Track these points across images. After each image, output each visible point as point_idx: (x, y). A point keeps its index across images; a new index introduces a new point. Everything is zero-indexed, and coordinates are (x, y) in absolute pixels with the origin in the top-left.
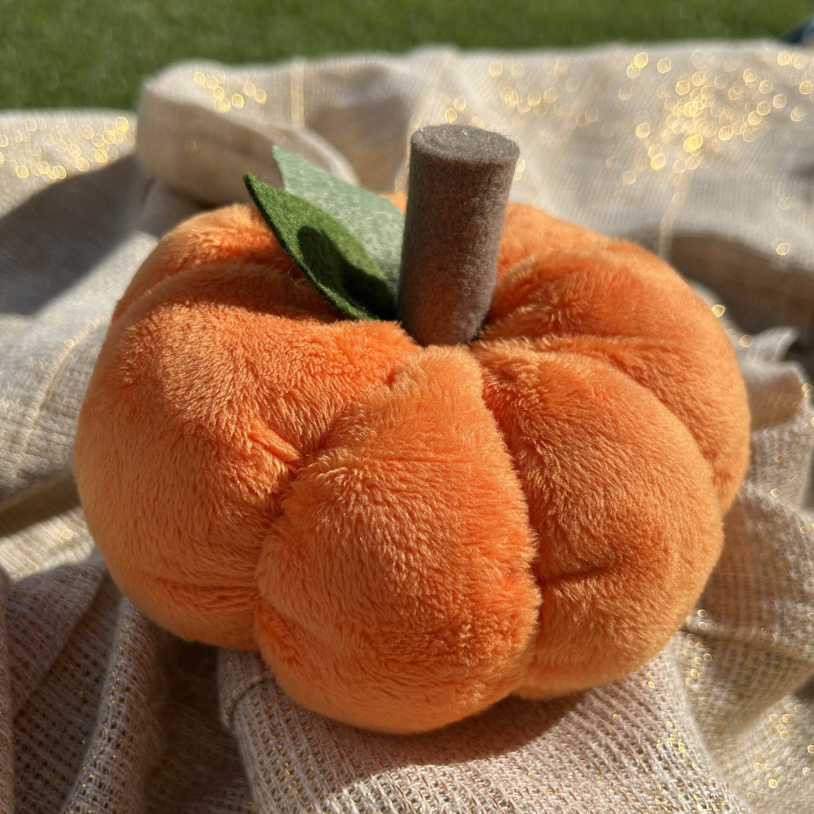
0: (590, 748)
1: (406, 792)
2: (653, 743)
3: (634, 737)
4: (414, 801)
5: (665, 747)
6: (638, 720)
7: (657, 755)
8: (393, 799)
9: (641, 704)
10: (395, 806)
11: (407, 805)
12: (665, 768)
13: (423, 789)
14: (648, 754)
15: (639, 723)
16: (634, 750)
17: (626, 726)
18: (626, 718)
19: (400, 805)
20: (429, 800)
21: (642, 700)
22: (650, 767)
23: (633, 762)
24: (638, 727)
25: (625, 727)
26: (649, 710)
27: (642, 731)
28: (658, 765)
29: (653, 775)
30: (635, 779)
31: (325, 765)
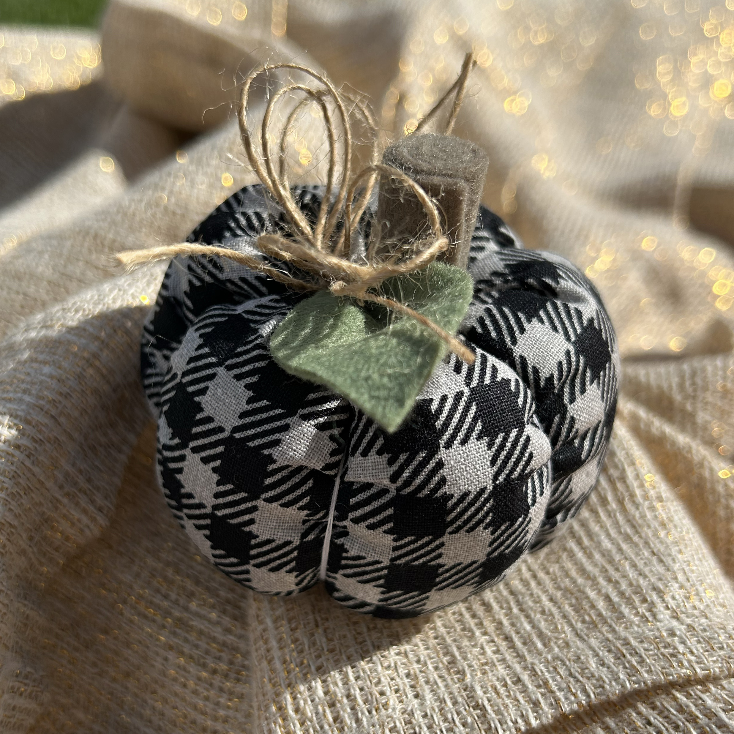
0: (587, 597)
1: (374, 681)
2: (660, 593)
3: (639, 586)
4: (382, 693)
5: (673, 598)
6: (646, 570)
7: (664, 604)
8: (361, 686)
9: (653, 553)
10: (362, 695)
11: (374, 697)
12: (674, 617)
13: (392, 679)
14: (653, 604)
15: (647, 573)
16: (637, 600)
17: (632, 574)
18: (634, 566)
19: (366, 695)
20: (398, 695)
21: (655, 550)
22: (654, 616)
23: (634, 612)
24: (645, 577)
25: (631, 576)
26: (661, 561)
27: (649, 580)
28: (664, 615)
29: (658, 623)
30: (636, 629)
31: (298, 634)
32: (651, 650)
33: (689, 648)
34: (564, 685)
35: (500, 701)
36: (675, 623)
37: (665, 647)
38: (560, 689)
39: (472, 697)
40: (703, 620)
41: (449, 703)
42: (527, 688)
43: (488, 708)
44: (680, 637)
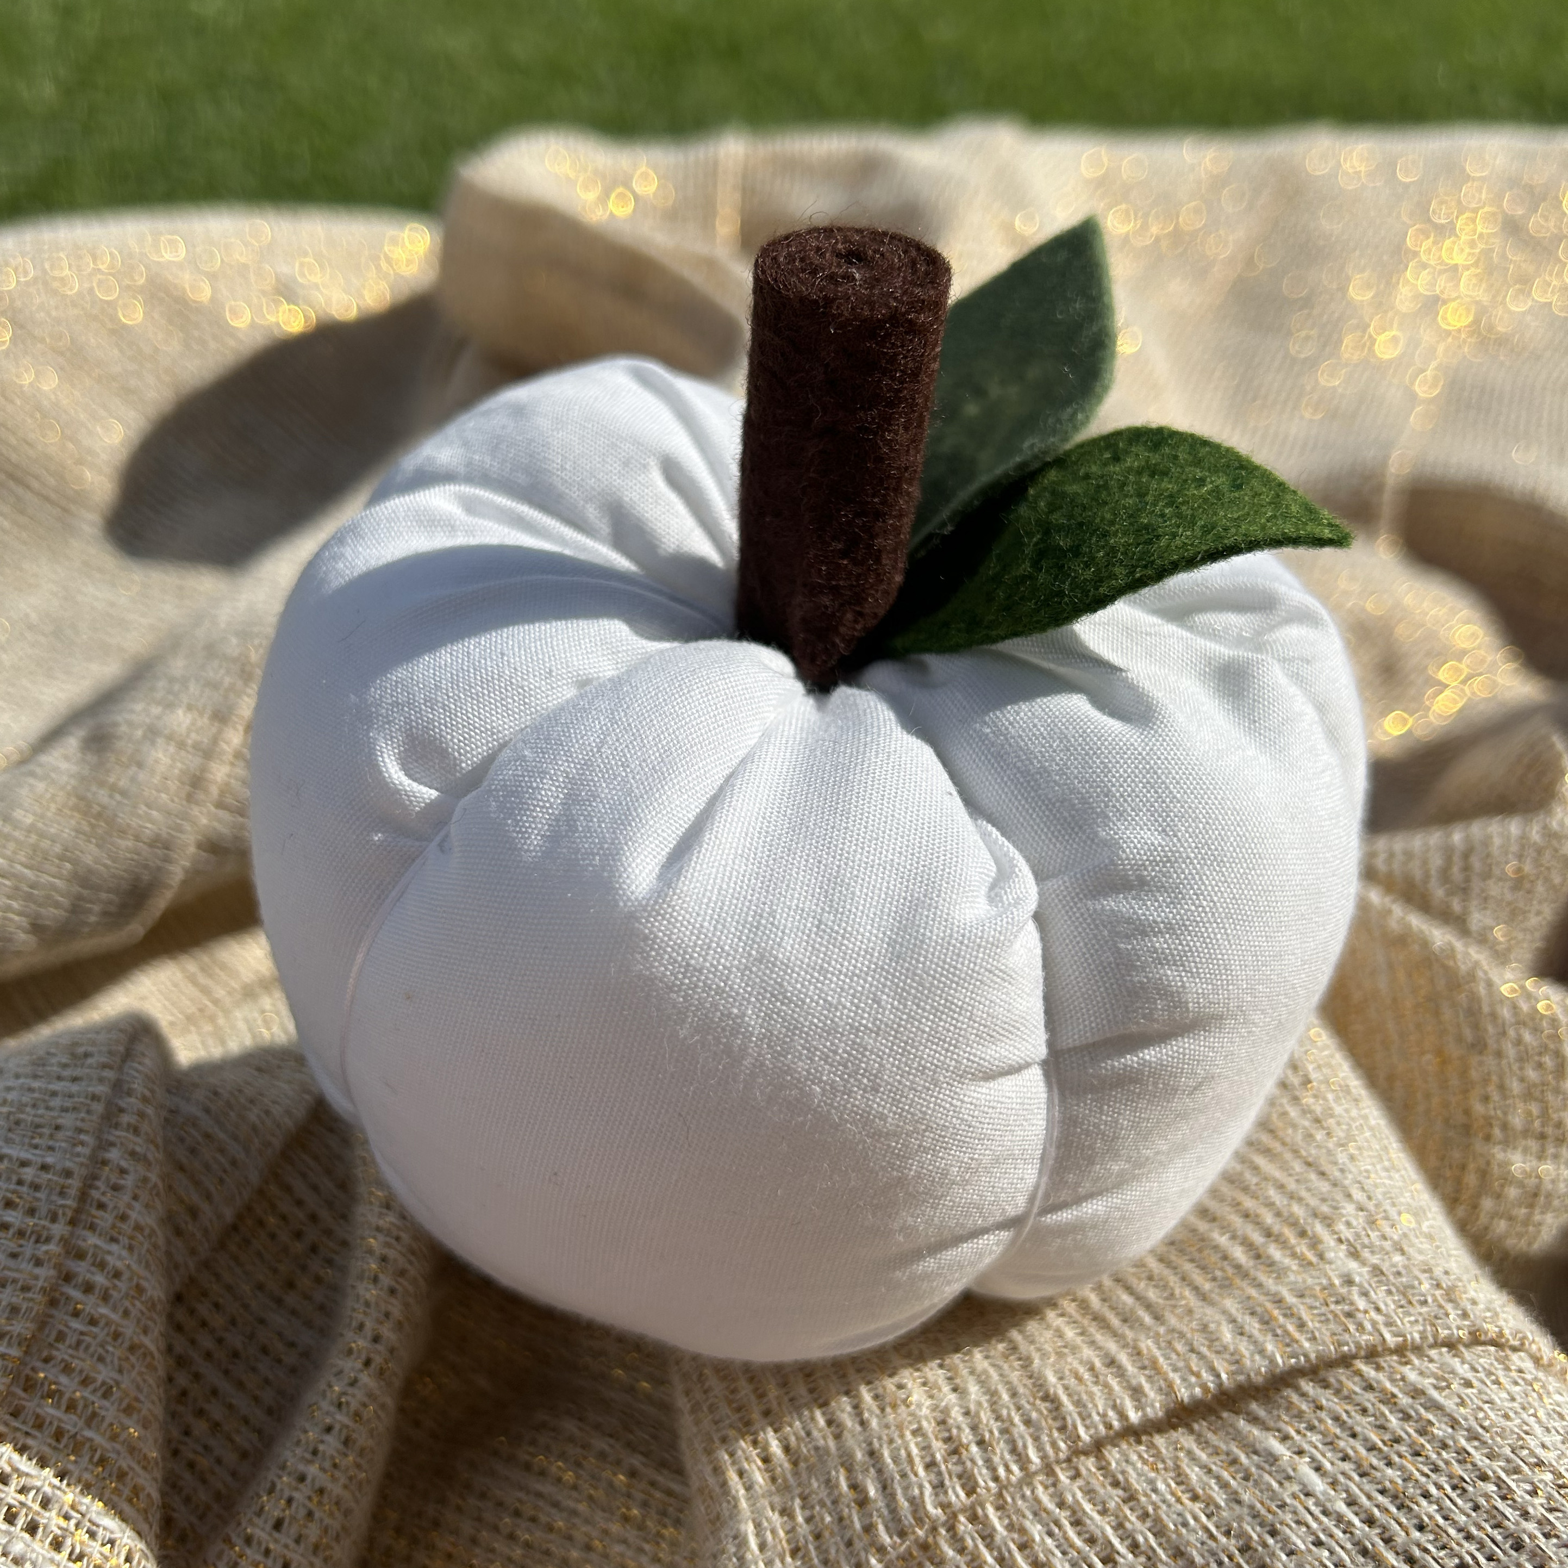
7: (1335, 1236)
12: (1350, 1255)
32: (1316, 1308)
33: (1374, 1303)
34: (1181, 1364)
35: (1081, 1388)
36: (1353, 1265)
37: (1337, 1302)
38: (1175, 1370)
39: (1041, 1385)
40: (1397, 1258)
41: (1005, 1397)
42: (1126, 1370)
43: (1064, 1399)
44: (1360, 1286)
